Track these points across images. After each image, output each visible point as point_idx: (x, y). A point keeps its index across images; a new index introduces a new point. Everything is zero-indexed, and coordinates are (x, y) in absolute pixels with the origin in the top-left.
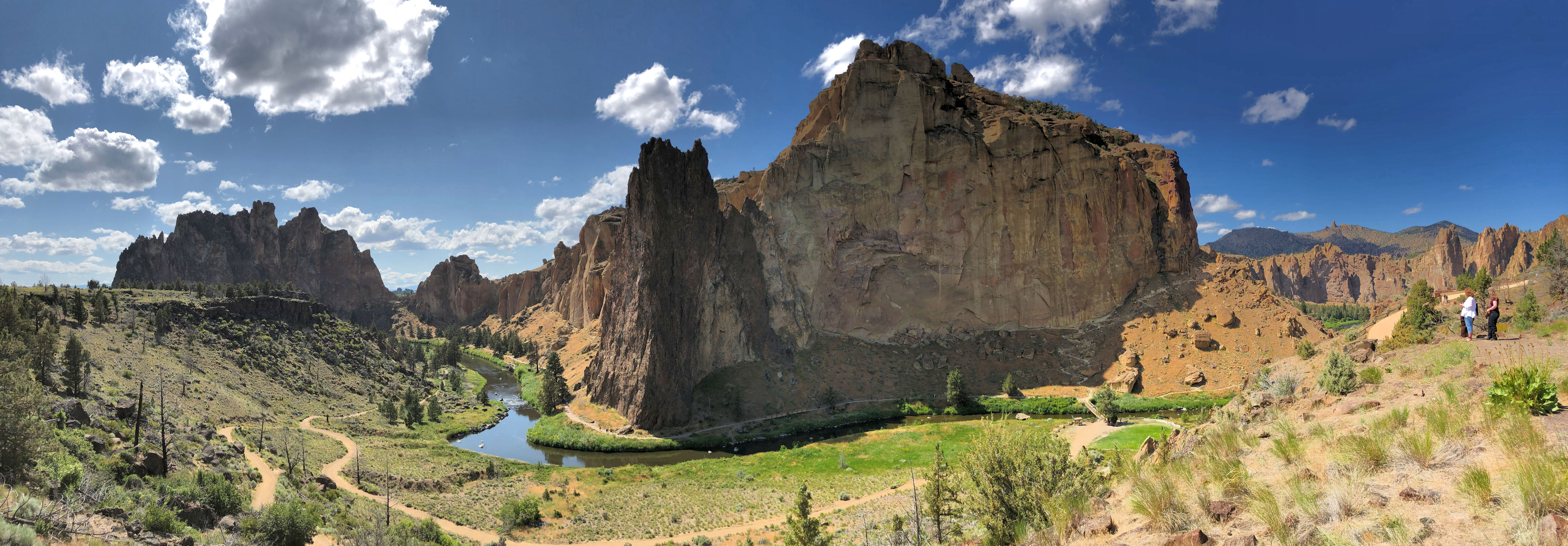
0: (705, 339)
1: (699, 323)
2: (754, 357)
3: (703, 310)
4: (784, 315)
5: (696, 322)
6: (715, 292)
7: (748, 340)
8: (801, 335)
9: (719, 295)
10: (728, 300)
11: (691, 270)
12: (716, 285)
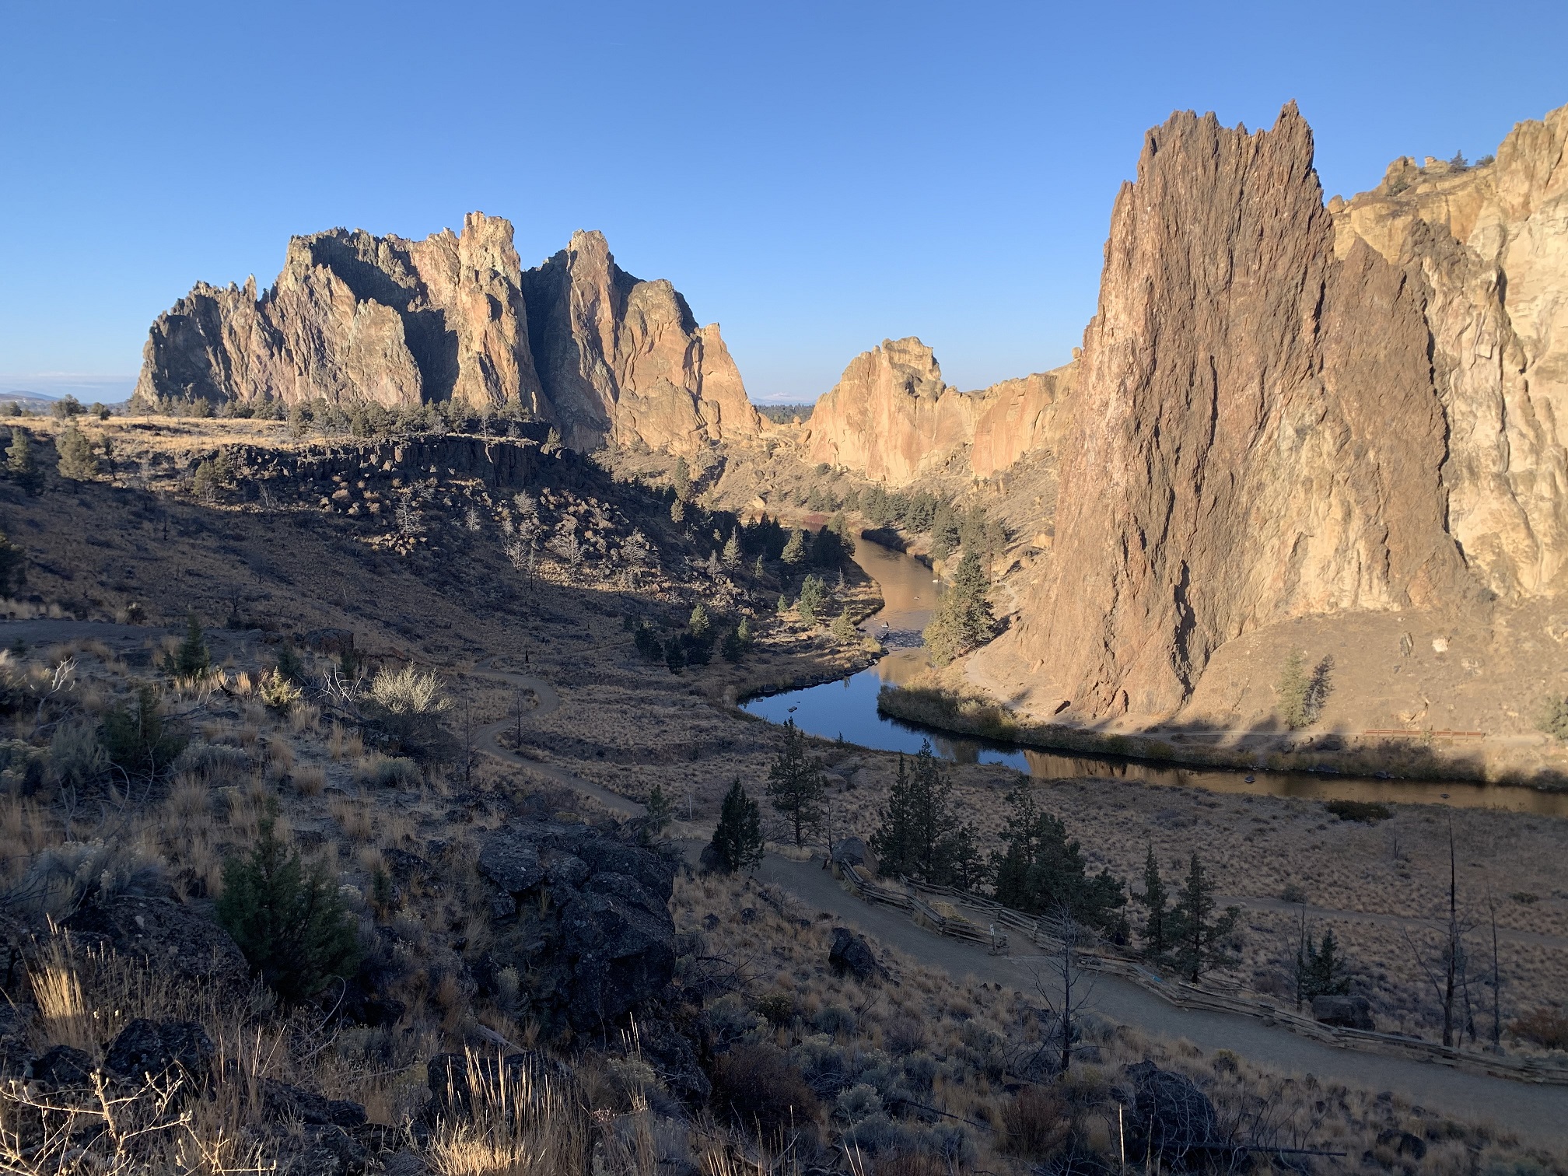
0: (1259, 549)
1: (1247, 513)
2: (1384, 598)
3: (1260, 486)
4: (1495, 505)
5: (1239, 511)
6: (1295, 449)
7: (1373, 558)
8: (1534, 557)
9: (1305, 452)
10: (1330, 466)
11: (1240, 399)
12: (1301, 432)
